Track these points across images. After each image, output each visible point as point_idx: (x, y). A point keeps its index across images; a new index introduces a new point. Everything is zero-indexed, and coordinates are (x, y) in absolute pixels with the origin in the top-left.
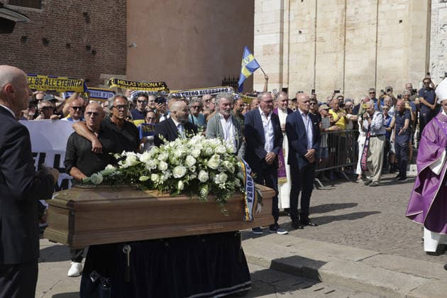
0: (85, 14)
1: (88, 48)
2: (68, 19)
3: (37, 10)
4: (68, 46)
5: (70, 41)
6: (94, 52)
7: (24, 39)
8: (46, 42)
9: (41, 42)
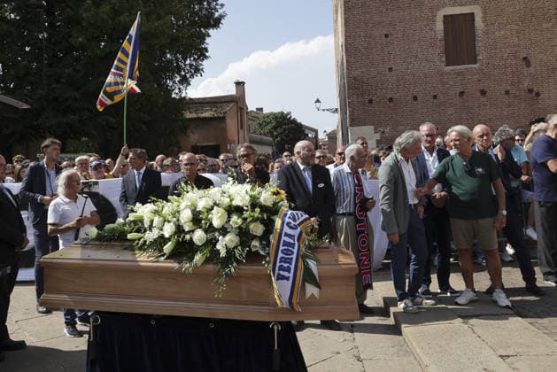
0: (525, 59)
1: (530, 91)
2: (506, 67)
3: (473, 66)
4: (507, 92)
5: (509, 88)
6: (538, 94)
7: (462, 94)
8: (483, 93)
9: (478, 94)
